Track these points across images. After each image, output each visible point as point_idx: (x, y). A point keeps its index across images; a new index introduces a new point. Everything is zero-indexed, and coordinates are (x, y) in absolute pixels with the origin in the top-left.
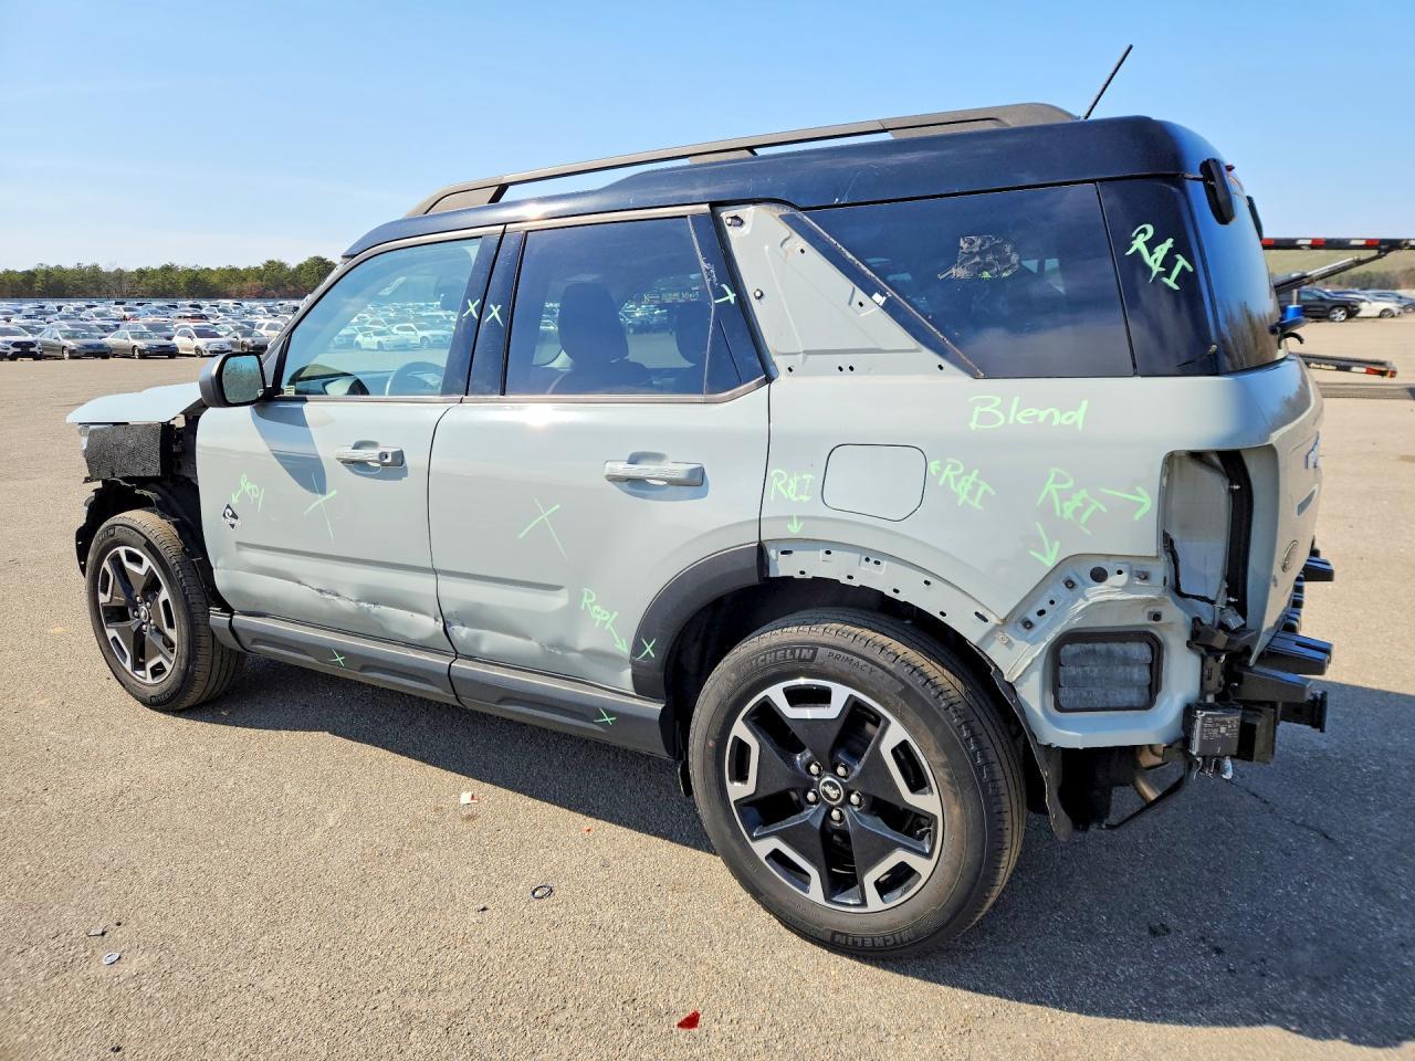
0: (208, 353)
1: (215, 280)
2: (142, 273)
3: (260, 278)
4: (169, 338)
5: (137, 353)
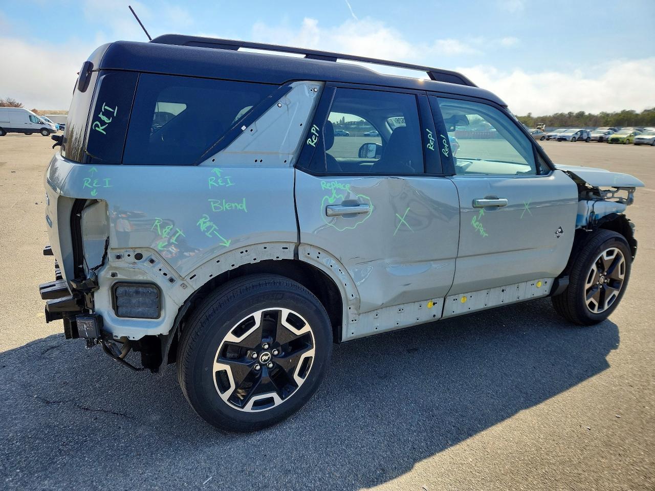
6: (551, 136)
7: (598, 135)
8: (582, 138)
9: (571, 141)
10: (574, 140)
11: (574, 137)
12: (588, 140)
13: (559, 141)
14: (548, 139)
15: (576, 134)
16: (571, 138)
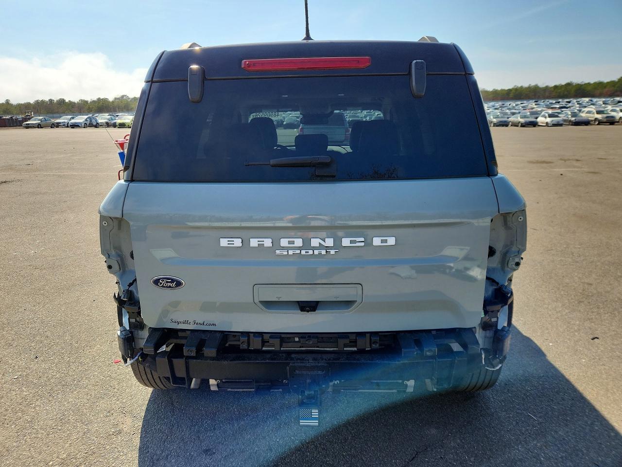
0: (551, 125)
1: (589, 88)
2: (556, 87)
3: (614, 86)
4: (537, 118)
5: (520, 125)
6: (60, 123)
7: (104, 121)
8: (92, 124)
9: (84, 128)
10: (86, 126)
11: (85, 124)
12: (97, 126)
13: (72, 128)
14: (57, 127)
15: (86, 120)
16: (83, 125)
